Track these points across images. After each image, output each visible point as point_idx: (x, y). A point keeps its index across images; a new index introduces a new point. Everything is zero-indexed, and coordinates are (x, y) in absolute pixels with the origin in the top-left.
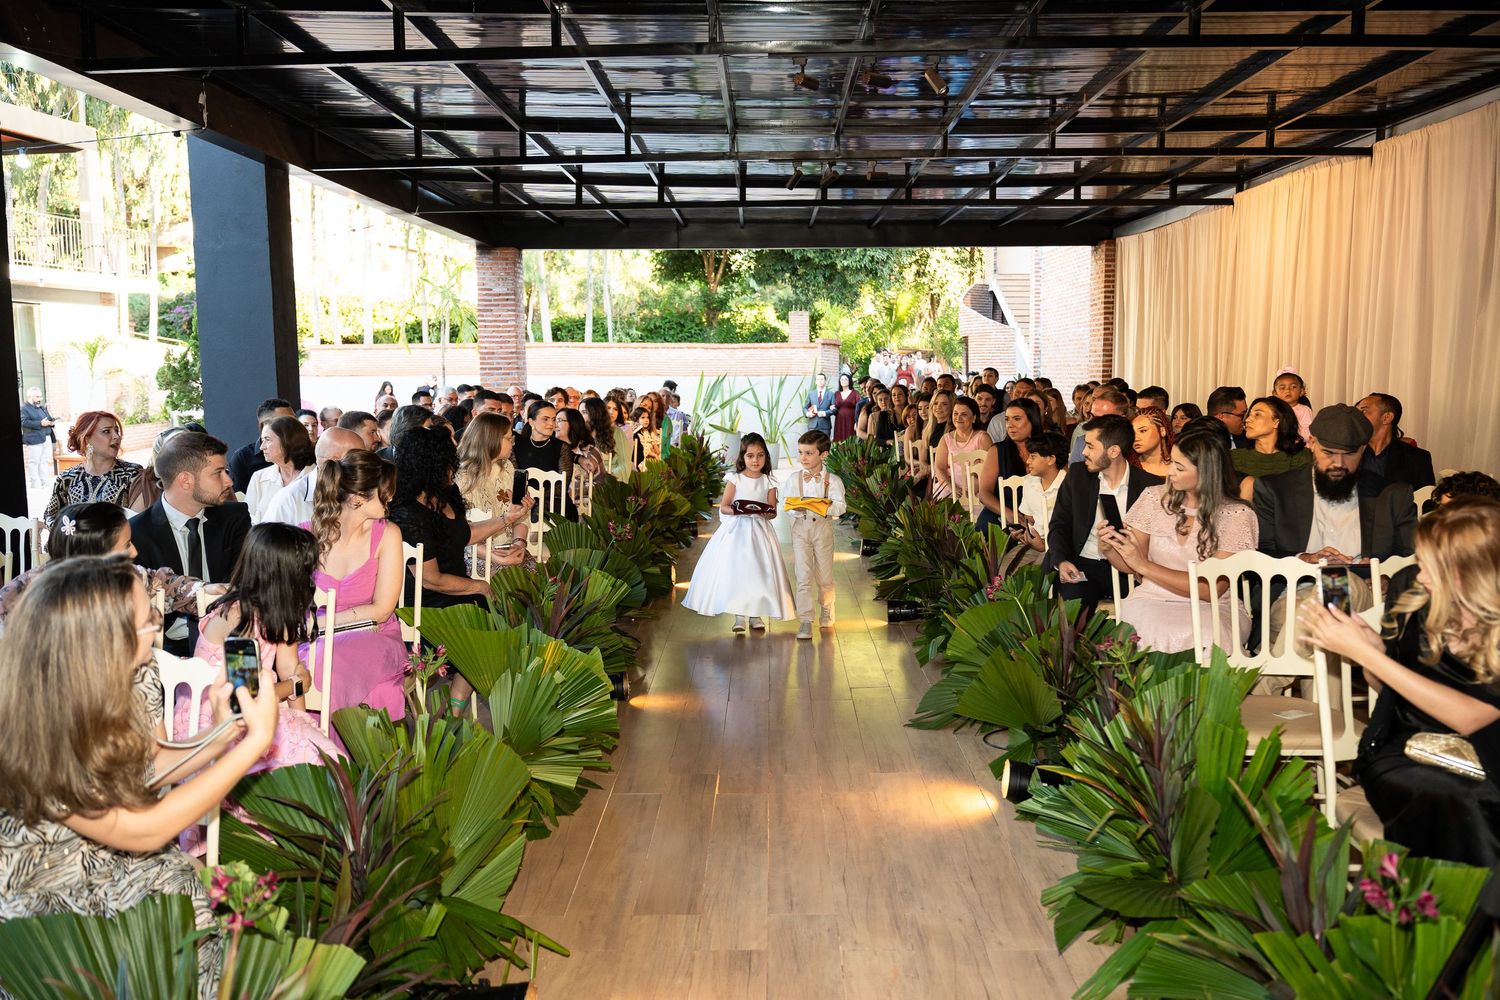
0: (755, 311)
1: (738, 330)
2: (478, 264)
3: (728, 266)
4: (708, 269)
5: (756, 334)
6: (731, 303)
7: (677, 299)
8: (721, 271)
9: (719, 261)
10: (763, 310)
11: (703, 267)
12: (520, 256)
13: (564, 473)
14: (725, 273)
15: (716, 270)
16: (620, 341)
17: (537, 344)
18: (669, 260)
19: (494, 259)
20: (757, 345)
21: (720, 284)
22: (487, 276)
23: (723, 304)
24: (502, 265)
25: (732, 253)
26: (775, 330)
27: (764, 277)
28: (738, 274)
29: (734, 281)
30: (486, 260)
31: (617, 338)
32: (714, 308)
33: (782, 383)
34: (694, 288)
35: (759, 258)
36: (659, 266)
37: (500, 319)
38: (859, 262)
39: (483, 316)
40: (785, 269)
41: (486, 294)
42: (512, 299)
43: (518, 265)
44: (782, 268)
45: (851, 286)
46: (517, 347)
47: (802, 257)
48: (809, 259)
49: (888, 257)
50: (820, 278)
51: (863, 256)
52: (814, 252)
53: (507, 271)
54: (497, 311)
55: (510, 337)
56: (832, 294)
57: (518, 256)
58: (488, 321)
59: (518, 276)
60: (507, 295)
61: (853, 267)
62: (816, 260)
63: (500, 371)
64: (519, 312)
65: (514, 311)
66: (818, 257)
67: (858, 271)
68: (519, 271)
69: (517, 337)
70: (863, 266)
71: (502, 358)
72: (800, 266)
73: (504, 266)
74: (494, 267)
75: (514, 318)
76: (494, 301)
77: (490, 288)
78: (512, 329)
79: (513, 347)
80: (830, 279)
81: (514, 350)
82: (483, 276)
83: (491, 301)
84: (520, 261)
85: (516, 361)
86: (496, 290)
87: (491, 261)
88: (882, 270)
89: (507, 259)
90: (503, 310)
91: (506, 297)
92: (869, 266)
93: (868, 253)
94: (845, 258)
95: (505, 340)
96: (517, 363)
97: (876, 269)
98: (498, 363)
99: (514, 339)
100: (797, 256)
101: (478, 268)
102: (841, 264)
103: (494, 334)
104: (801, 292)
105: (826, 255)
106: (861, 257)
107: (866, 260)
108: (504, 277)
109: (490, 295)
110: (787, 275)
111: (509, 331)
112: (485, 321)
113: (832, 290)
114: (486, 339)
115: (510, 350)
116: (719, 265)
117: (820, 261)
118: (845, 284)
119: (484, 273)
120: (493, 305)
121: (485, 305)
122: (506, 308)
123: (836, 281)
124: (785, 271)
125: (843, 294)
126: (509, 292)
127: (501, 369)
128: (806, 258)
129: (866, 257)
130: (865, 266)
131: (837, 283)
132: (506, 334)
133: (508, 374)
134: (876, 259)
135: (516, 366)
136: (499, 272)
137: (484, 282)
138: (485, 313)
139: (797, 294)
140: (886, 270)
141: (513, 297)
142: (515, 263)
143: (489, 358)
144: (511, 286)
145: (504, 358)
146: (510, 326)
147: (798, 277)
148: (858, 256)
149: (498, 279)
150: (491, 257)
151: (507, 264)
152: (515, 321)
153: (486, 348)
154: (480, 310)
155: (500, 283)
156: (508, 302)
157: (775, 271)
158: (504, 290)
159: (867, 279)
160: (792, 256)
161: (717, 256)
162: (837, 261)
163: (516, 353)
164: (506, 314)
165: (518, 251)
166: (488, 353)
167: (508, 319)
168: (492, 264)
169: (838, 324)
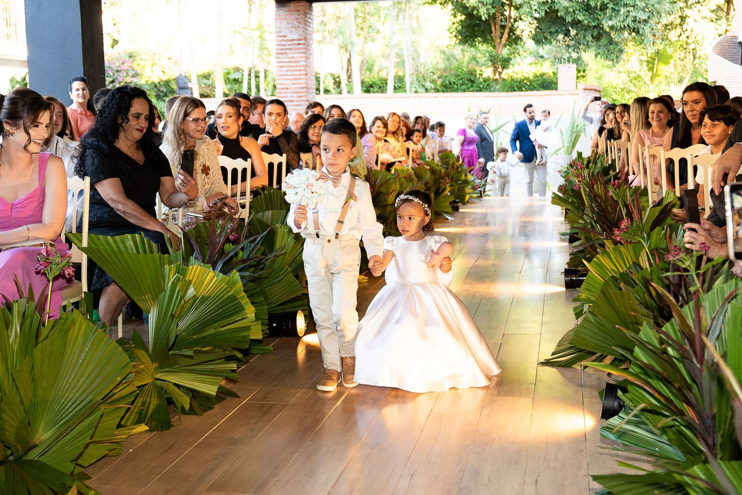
0: (534, 68)
2: (276, 16)
3: (512, 30)
4: (496, 33)
6: (514, 62)
8: (506, 36)
9: (504, 27)
11: (491, 32)
12: (311, 7)
14: (509, 37)
15: (502, 35)
17: (350, 95)
19: (289, 11)
21: (505, 45)
22: (283, 25)
23: (507, 63)
24: (295, 15)
25: (516, 20)
28: (521, 38)
29: (516, 44)
30: (283, 12)
31: (414, 90)
32: (499, 66)
34: (482, 49)
35: (538, 24)
37: (293, 60)
38: (623, 22)
39: (279, 58)
40: (559, 30)
41: (282, 41)
42: (302, 44)
43: (308, 16)
44: (557, 31)
45: (616, 43)
46: (306, 83)
47: (574, 20)
48: (579, 21)
49: (649, 17)
50: (589, 38)
51: (627, 17)
52: (584, 15)
53: (299, 20)
54: (291, 53)
55: (301, 75)
56: (599, 51)
57: (308, 8)
58: (283, 62)
59: (308, 24)
60: (299, 40)
61: (617, 26)
62: (586, 22)
63: (293, 103)
64: (309, 54)
65: (304, 53)
66: (587, 19)
67: (622, 29)
68: (309, 20)
69: (306, 75)
70: (626, 25)
71: (294, 92)
72: (572, 28)
73: (297, 17)
74: (289, 18)
75: (304, 59)
76: (289, 45)
77: (285, 35)
78: (303, 68)
79: (303, 83)
80: (597, 38)
81: (304, 86)
82: (280, 25)
83: (286, 45)
84: (310, 12)
85: (305, 94)
86: (290, 37)
87: (286, 13)
88: (644, 29)
89: (299, 11)
90: (296, 53)
91: (298, 42)
92: (632, 25)
93: (631, 14)
94: (611, 19)
95: (297, 77)
96: (306, 96)
97: (638, 28)
98: (291, 97)
99: (304, 77)
100: (569, 19)
101: (276, 19)
102: (606, 24)
103: (289, 73)
104: (574, 51)
105: (594, 17)
106: (625, 18)
107: (629, 20)
108: (296, 26)
109: (285, 41)
110: (561, 37)
111: (300, 70)
112: (281, 62)
113: (599, 47)
114: (282, 77)
115: (301, 86)
116: (504, 30)
117: (589, 22)
118: (611, 42)
119: (281, 23)
120: (287, 49)
121: (282, 49)
122: (297, 51)
123: (603, 40)
124: (559, 32)
125: (609, 51)
126: (301, 38)
127: (293, 101)
128: (577, 20)
129: (629, 18)
130: (628, 25)
131: (604, 41)
132: (298, 73)
133: (300, 105)
134: (638, 19)
135: (306, 99)
136: (292, 22)
137: (281, 30)
138: (281, 56)
139: (570, 52)
140: (647, 29)
141: (303, 42)
142: (305, 14)
143: (285, 93)
144: (302, 33)
145: (297, 92)
146: (301, 66)
147: (570, 38)
148: (622, 17)
149: (292, 27)
150: (286, 9)
151: (299, 15)
152: (305, 61)
153: (282, 84)
154: (277, 53)
155: (294, 30)
156: (299, 46)
157: (550, 33)
158: (296, 36)
159: (630, 37)
160: (565, 20)
161: (503, 23)
162: (604, 22)
163: (306, 88)
164: (298, 56)
165: (308, 4)
166: (283, 89)
167: (299, 60)
168: (287, 15)
169: (600, 73)
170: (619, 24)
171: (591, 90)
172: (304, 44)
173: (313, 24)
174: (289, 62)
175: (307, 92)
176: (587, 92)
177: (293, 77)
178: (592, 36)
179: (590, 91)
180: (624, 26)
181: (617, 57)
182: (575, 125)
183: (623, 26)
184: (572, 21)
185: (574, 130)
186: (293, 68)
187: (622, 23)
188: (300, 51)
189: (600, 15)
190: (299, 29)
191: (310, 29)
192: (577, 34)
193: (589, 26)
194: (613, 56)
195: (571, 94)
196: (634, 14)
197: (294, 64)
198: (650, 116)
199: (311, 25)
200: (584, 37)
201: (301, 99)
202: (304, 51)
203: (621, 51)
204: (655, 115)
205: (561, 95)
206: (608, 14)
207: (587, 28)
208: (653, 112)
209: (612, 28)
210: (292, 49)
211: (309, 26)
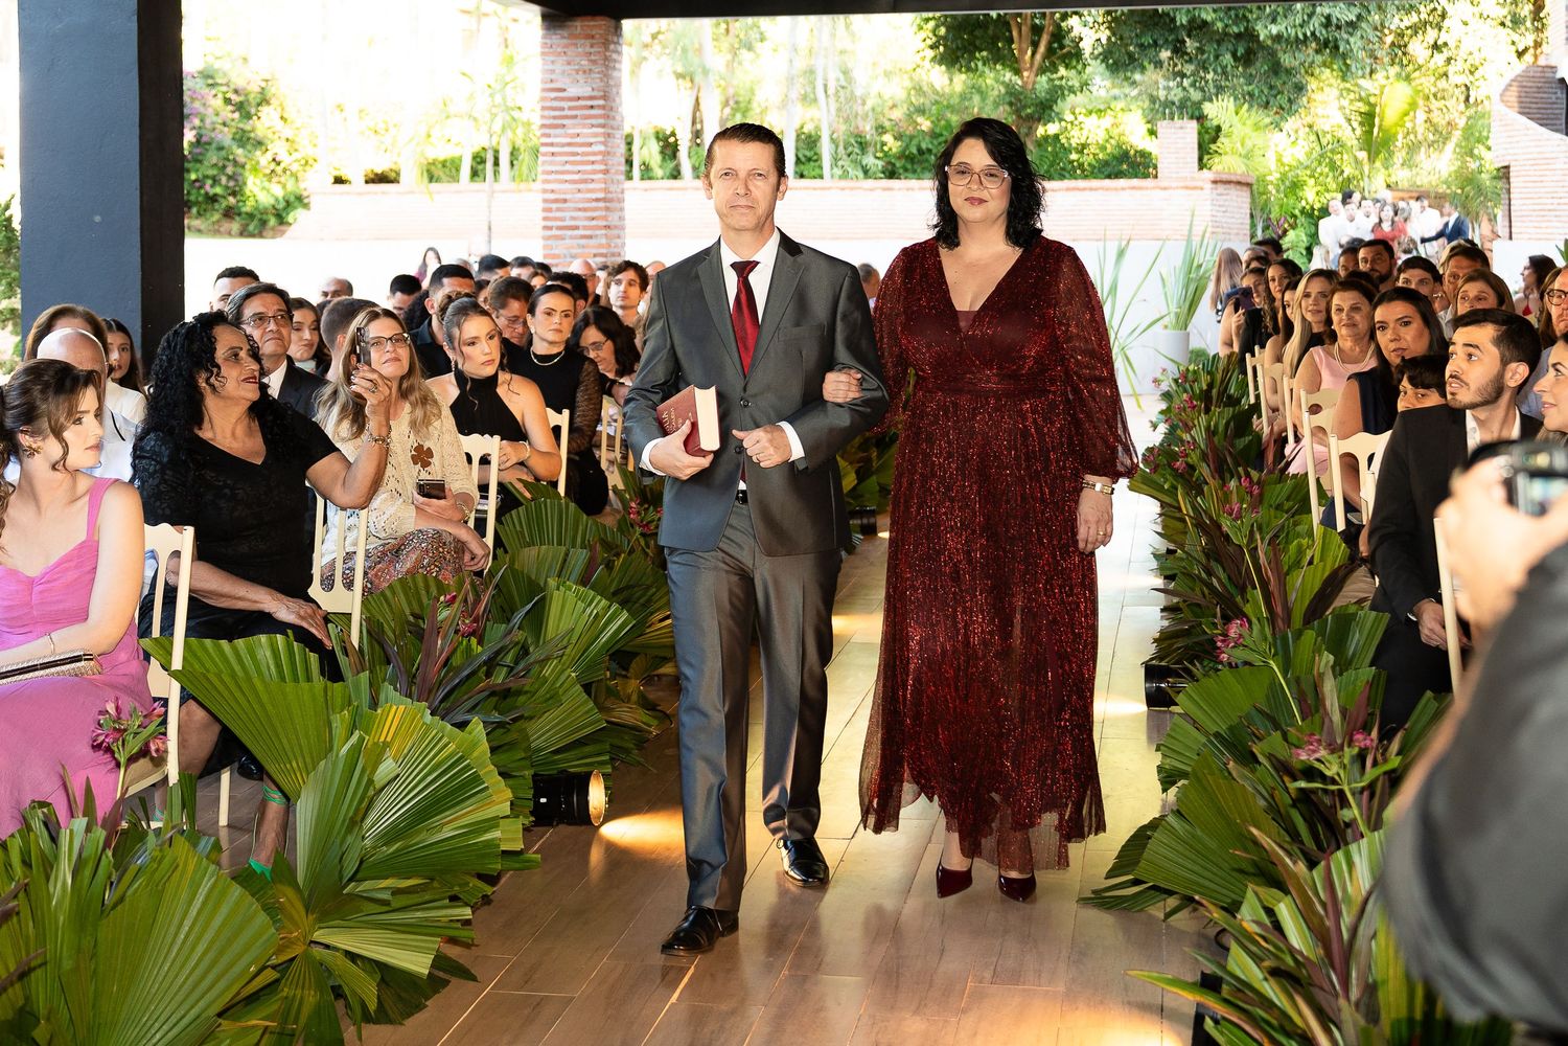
0: (1107, 121)
1: (1074, 156)
2: (544, 45)
3: (1059, 35)
4: (1022, 43)
5: (1106, 163)
6: (1060, 106)
7: (976, 99)
8: (1043, 49)
9: (1037, 30)
10: (1124, 118)
11: (1011, 41)
12: (617, 31)
13: (566, 412)
14: (1050, 51)
15: (1035, 45)
16: (845, 175)
18: (948, 31)
19: (572, 36)
20: (1107, 183)
21: (1042, 71)
22: (559, 67)
23: (1045, 109)
24: (584, 46)
25: (1064, 17)
26: (1145, 155)
27: (1120, 60)
28: (1077, 54)
29: (1068, 67)
30: (558, 39)
31: (839, 172)
32: (1030, 118)
33: (1121, 253)
35: (1115, 25)
36: (929, 42)
37: (578, 140)
38: (1302, 26)
39: (549, 136)
40: (1161, 42)
41: (555, 99)
42: (599, 107)
43: (612, 47)
44: (1155, 42)
45: (1288, 72)
46: (606, 191)
47: (1192, 21)
48: (1205, 23)
49: (1359, 17)
50: (1227, 59)
51: (1310, 16)
52: (1215, 11)
53: (593, 58)
54: (574, 126)
55: (594, 172)
56: (1250, 88)
57: (613, 30)
58: (558, 145)
59: (612, 65)
60: (591, 98)
61: (1289, 35)
62: (1220, 25)
63: (576, 232)
64: (612, 128)
65: (603, 126)
66: (1221, 20)
67: (1300, 43)
68: (615, 56)
69: (606, 172)
70: (1309, 34)
71: (580, 209)
72: (1189, 36)
73: (588, 49)
74: (571, 51)
75: (602, 139)
76: (570, 108)
77: (563, 86)
78: (599, 158)
79: (600, 190)
80: (1247, 59)
81: (601, 195)
82: (551, 67)
83: (563, 109)
84: (615, 39)
85: (604, 213)
86: (573, 91)
87: (565, 41)
88: (1348, 42)
89: (593, 37)
90: (584, 126)
91: (590, 103)
92: (1322, 33)
93: (1319, 9)
94: (1274, 21)
95: (586, 177)
96: (605, 218)
97: (1336, 40)
98: (573, 218)
99: (601, 176)
100: (1182, 19)
101: (543, 54)
102: (1265, 31)
103: (568, 167)
104: (1193, 85)
105: (1237, 16)
106: (1306, 17)
107: (1316, 23)
108: (587, 68)
109: (562, 99)
110: (1165, 54)
111: (593, 163)
112: (552, 145)
113: (1250, 79)
114: (553, 177)
115: (594, 196)
116: (1040, 37)
117: (1227, 26)
118: (1276, 68)
119: (553, 62)
120: (566, 117)
121: (554, 118)
122: (589, 121)
123: (1258, 64)
124: (1161, 47)
125: (1271, 87)
126: (595, 93)
127: (577, 228)
128: (1199, 21)
129: (1314, 18)
130: (1313, 34)
131: (1261, 66)
132: (589, 168)
133: (590, 237)
134: (1334, 21)
135: (604, 223)
136: (578, 59)
137: (553, 77)
138: (551, 131)
139: (1184, 89)
140: (1355, 42)
141: (601, 102)
142: (606, 44)
143: (558, 210)
144: (598, 84)
145: (585, 210)
146: (594, 154)
147: (1186, 58)
148: (1299, 15)
149: (577, 71)
150: (565, 33)
151: (592, 46)
152: (604, 143)
153: (553, 191)
154: (543, 126)
155: (580, 77)
156: (593, 112)
157: (1141, 46)
158: (586, 91)
159: (1319, 59)
160: (1173, 20)
161: (1037, 21)
162: (1259, 27)
163: (604, 200)
164: (588, 132)
165: (612, 23)
166: (556, 201)
167: (592, 140)
168: (566, 46)
169: (1249, 144)
170: (1292, 32)
171: (1229, 182)
172: (603, 107)
173: (620, 62)
174: (569, 144)
175: (607, 209)
176: (1221, 188)
177: (576, 177)
178: (1234, 55)
179: (1228, 186)
180: (1305, 35)
181: (1290, 100)
182: (1195, 264)
183: (1301, 37)
184: (1189, 22)
185: (1192, 275)
186: (578, 158)
187: (1299, 29)
188: (594, 122)
189: (1251, 12)
190: (593, 76)
191: (615, 74)
192: (1201, 50)
193: (1226, 34)
194: (1282, 100)
195: (1187, 188)
196: (1327, 11)
197: (579, 150)
198: (1335, 318)
199: (617, 65)
200: (1217, 57)
201: (594, 223)
202: (601, 121)
203: (1300, 88)
204: (1344, 315)
205: (1165, 189)
206: (1268, 10)
207: (1222, 38)
208: (1340, 310)
209: (1278, 38)
210: (576, 117)
211: (614, 68)
